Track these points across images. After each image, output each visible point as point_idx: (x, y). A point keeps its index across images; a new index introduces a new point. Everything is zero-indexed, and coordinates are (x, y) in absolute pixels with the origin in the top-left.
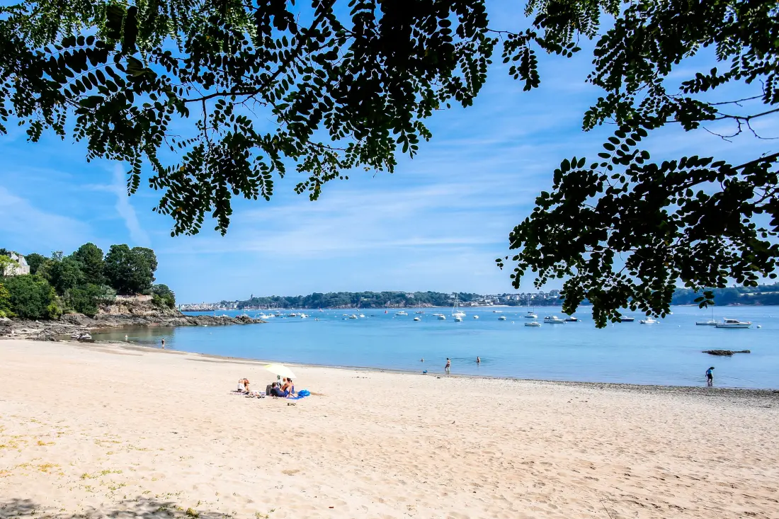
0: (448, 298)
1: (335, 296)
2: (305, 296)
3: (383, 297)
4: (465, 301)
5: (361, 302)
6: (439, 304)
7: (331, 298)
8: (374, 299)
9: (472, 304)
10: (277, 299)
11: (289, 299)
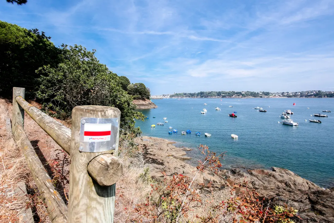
0: (259, 94)
1: (210, 93)
2: (197, 93)
3: (231, 94)
4: (267, 95)
5: (222, 95)
6: (255, 97)
7: (208, 93)
8: (227, 94)
9: (270, 97)
10: (185, 94)
11: (191, 94)
